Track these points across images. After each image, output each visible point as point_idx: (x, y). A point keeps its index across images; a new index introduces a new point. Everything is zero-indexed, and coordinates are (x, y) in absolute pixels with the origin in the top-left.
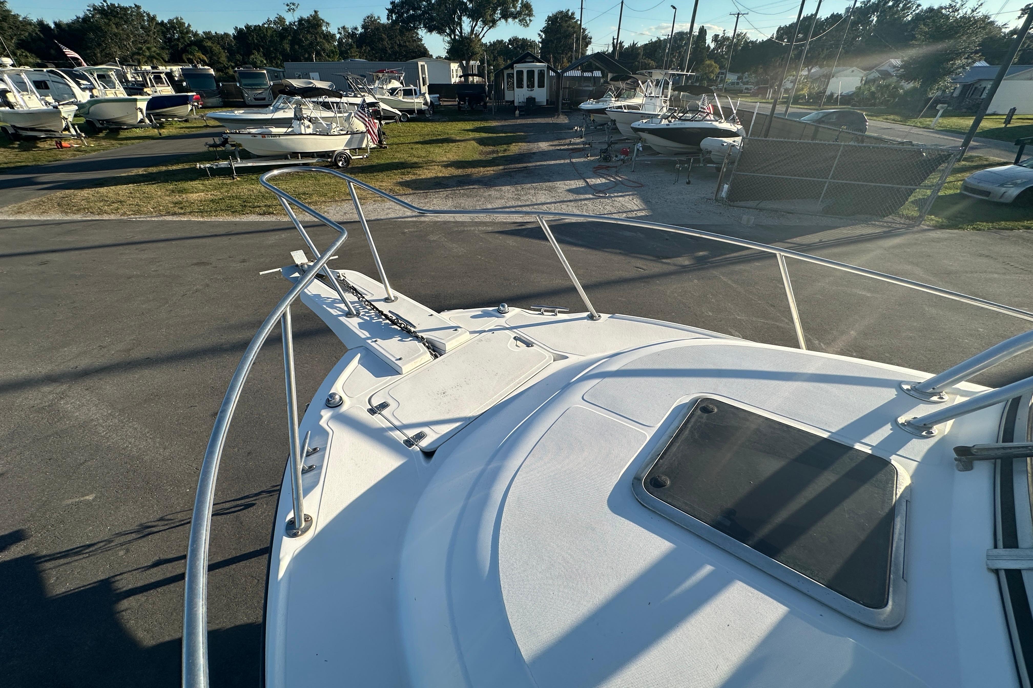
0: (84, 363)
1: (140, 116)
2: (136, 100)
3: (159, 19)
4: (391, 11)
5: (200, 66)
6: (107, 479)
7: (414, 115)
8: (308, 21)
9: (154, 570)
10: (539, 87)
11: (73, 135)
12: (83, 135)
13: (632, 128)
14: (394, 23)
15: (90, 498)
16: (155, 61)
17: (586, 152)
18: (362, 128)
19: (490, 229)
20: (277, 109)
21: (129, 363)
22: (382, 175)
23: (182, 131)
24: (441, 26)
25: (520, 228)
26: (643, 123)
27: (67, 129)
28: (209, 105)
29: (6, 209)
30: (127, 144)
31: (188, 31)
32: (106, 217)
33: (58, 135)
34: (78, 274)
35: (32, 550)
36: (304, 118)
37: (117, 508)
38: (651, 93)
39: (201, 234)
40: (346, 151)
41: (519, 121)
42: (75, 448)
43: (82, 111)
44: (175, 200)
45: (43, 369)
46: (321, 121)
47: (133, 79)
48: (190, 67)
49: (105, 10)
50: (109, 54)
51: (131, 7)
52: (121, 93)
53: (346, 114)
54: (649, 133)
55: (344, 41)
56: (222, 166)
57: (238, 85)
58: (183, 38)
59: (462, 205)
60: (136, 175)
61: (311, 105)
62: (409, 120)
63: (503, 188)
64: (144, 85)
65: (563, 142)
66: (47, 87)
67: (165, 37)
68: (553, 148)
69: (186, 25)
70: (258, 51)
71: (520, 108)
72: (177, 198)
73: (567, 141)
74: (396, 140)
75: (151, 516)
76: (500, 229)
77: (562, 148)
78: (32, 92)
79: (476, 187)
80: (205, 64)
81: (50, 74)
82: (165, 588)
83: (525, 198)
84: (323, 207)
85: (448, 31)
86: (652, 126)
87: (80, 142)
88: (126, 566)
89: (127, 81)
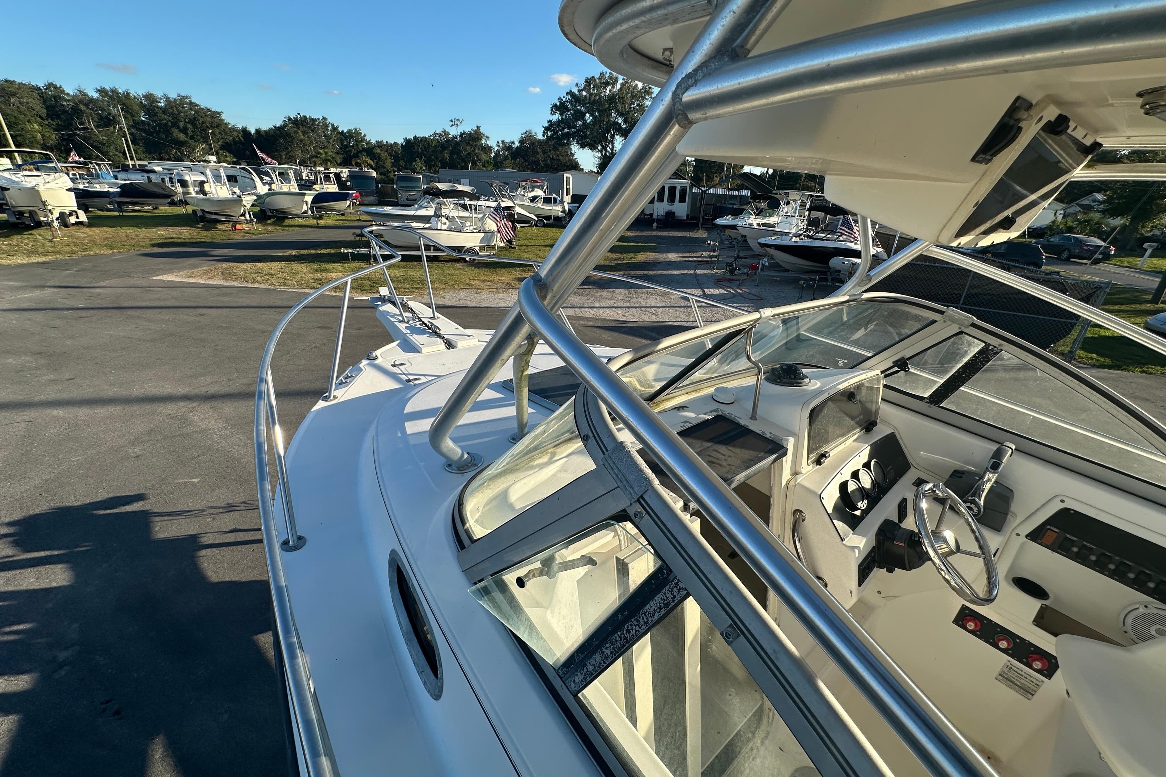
0: (214, 389)
1: (305, 208)
2: (304, 194)
3: (340, 130)
4: (547, 129)
5: (366, 170)
6: (211, 470)
7: (551, 221)
8: (470, 134)
9: (230, 534)
10: (680, 202)
11: (247, 220)
12: (255, 220)
13: (759, 244)
14: (549, 139)
15: (196, 480)
16: (329, 163)
17: (713, 265)
18: (494, 228)
19: (591, 323)
20: (421, 207)
21: (247, 394)
22: (504, 270)
23: (337, 223)
24: (593, 143)
25: (620, 325)
26: (772, 240)
27: (243, 215)
28: (366, 202)
29: (182, 273)
30: (288, 230)
31: (363, 140)
32: (257, 285)
33: (235, 220)
34: (224, 325)
35: (148, 508)
36: (441, 216)
37: (213, 490)
38: (787, 212)
39: (329, 305)
40: (476, 248)
41: (655, 233)
42: (193, 446)
43: (259, 201)
44: (316, 277)
45: (182, 390)
46: (457, 219)
47: (307, 178)
48: (357, 169)
49: (297, 121)
50: (293, 156)
51: (319, 119)
52: (294, 188)
53: (481, 216)
54: (776, 249)
55: (501, 153)
56: (363, 252)
57: (395, 187)
58: (357, 145)
59: (571, 302)
60: (290, 255)
61: (452, 206)
62: (545, 226)
63: (616, 290)
64: (314, 182)
65: (693, 254)
66: (236, 181)
67: (342, 144)
68: (681, 259)
69: (362, 135)
70: (421, 159)
71: (658, 221)
72: (319, 275)
73: (699, 254)
74: (527, 242)
75: (237, 499)
76: (600, 325)
77: (691, 259)
78: (225, 183)
79: (590, 287)
80: (370, 167)
81: (242, 171)
82: (233, 547)
83: (635, 301)
84: (441, 292)
85: (599, 148)
86: (780, 242)
87: (251, 226)
88: (210, 529)
89: (302, 179)
